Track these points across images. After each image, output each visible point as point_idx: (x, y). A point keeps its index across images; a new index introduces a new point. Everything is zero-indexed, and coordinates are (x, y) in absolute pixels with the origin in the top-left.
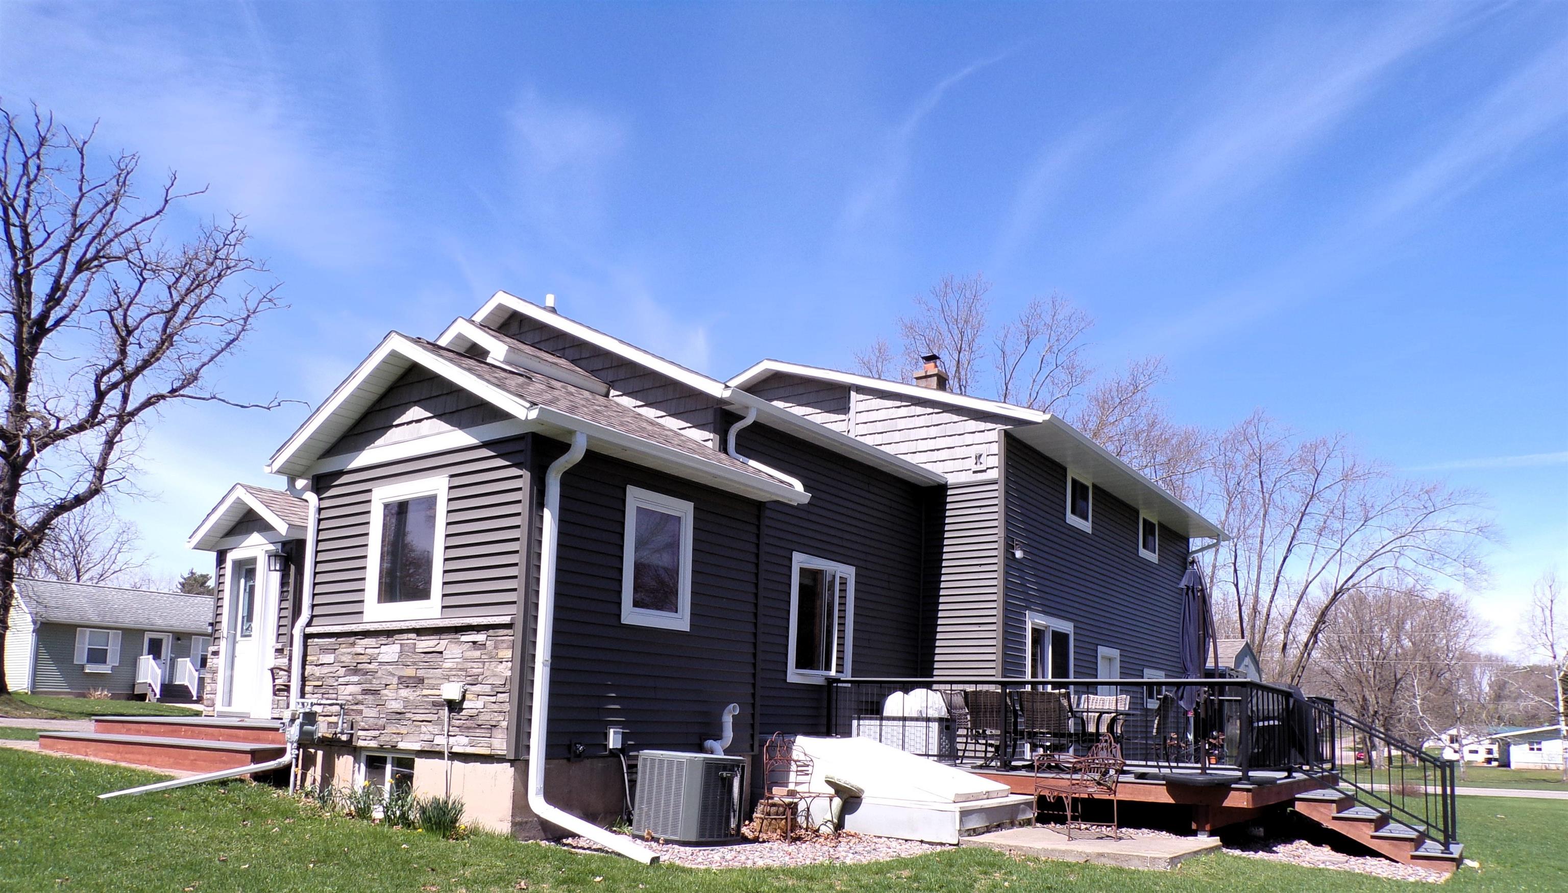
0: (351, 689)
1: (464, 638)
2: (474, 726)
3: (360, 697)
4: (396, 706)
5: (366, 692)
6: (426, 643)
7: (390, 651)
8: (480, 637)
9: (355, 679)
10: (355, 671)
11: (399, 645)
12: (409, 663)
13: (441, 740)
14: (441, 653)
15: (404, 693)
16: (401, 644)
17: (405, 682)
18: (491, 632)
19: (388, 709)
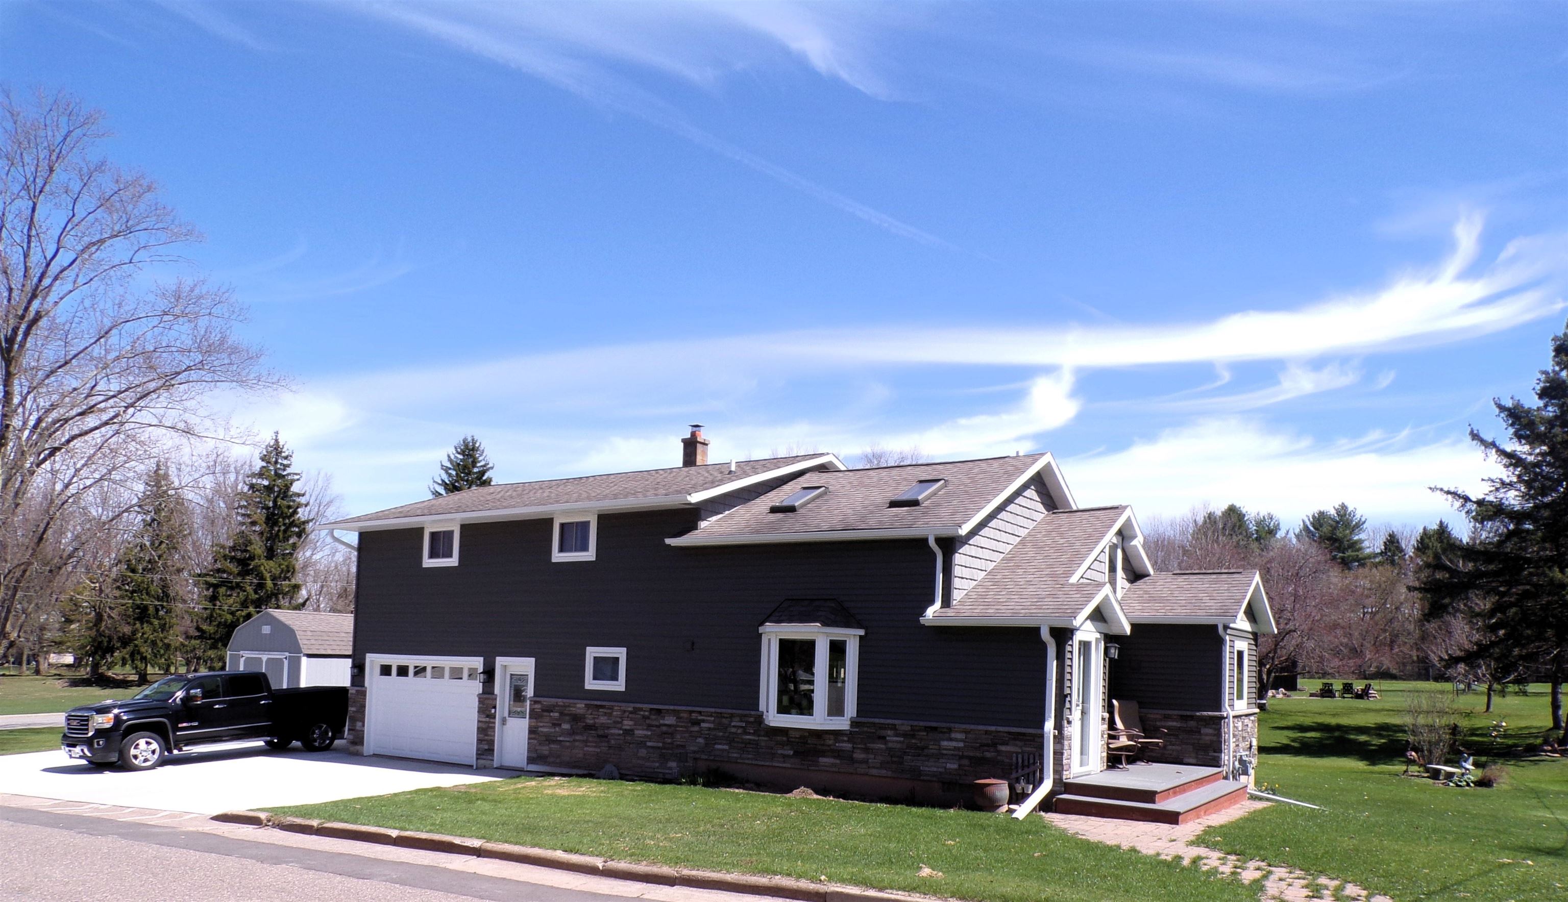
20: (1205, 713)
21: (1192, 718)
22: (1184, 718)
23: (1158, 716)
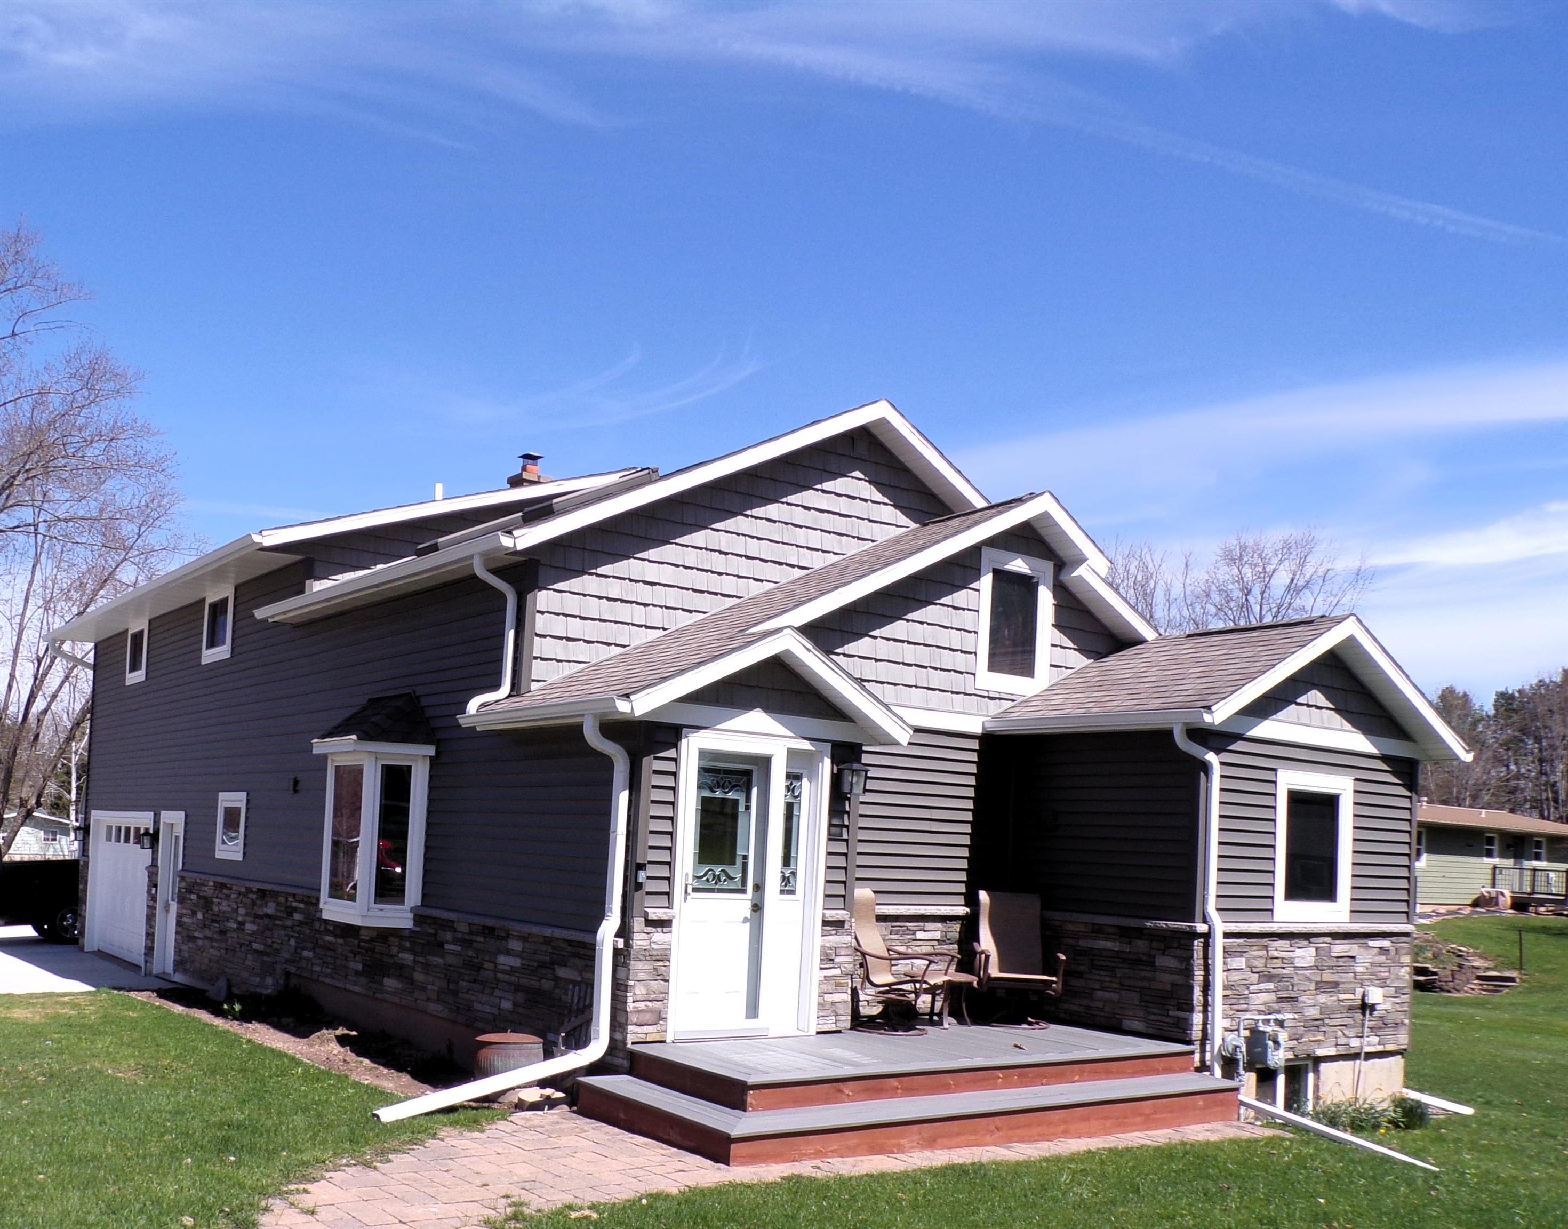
0: (1264, 997)
1: (1371, 943)
2: (1383, 1026)
3: (1276, 1006)
4: (1313, 1012)
5: (1280, 1000)
6: (1340, 948)
7: (1305, 955)
8: (1386, 943)
9: (1271, 986)
10: (1270, 978)
11: (1314, 950)
12: (1325, 968)
13: (1355, 1043)
14: (1353, 957)
15: (1322, 998)
16: (1317, 949)
17: (1322, 987)
18: (1394, 939)
19: (1306, 1016)
20: (1162, 924)
21: (1141, 932)
22: (1126, 933)
23: (1081, 928)
